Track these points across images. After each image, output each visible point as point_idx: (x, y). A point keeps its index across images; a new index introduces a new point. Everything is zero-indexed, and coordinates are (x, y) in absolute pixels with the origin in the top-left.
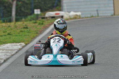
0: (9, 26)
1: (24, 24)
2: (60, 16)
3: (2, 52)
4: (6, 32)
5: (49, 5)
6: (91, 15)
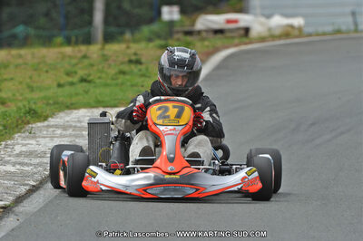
0: (85, 57)
3: (61, 136)
4: (76, 73)
6: (336, 28)
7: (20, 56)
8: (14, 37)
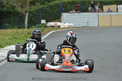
0: (18, 32)
1: (29, 31)
2: (57, 26)
4: (14, 36)
5: (53, 17)
7: (2, 32)
8: (5, 26)
